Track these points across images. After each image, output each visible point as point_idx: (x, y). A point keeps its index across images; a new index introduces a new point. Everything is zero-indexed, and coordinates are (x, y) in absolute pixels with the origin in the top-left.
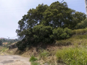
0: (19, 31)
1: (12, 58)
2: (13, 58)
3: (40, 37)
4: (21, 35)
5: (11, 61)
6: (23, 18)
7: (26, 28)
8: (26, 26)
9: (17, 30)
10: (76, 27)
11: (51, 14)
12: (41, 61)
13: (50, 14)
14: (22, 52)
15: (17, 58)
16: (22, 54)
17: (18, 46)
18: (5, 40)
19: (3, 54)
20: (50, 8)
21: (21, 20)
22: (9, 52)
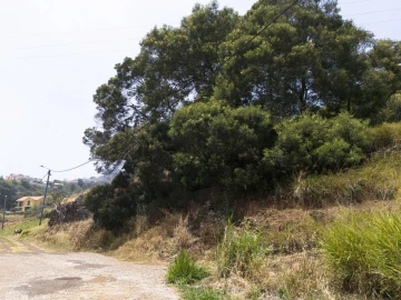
0: (99, 134)
1: (70, 264)
2: (76, 267)
3: (206, 162)
4: (113, 153)
5: (70, 283)
6: (120, 76)
7: (131, 124)
8: (131, 112)
9: (87, 133)
10: (387, 111)
11: (258, 45)
12: (235, 282)
13: (253, 46)
14: (116, 235)
15: (93, 266)
16: (116, 248)
17: (94, 210)
18: (31, 183)
19: (20, 247)
20: (253, 21)
21: (110, 82)
22: (49, 240)
